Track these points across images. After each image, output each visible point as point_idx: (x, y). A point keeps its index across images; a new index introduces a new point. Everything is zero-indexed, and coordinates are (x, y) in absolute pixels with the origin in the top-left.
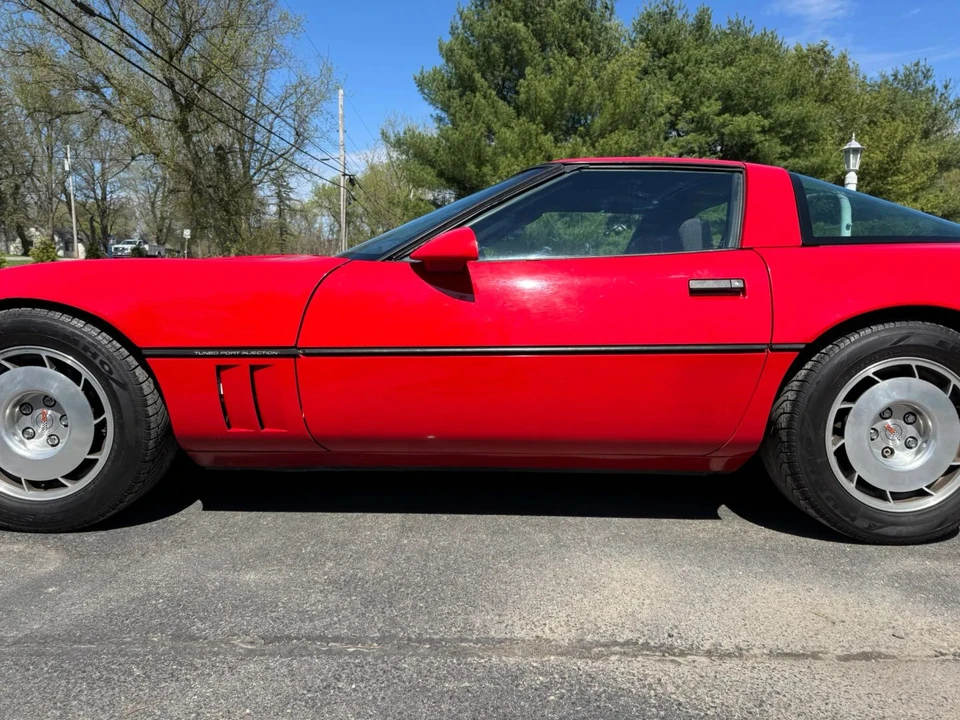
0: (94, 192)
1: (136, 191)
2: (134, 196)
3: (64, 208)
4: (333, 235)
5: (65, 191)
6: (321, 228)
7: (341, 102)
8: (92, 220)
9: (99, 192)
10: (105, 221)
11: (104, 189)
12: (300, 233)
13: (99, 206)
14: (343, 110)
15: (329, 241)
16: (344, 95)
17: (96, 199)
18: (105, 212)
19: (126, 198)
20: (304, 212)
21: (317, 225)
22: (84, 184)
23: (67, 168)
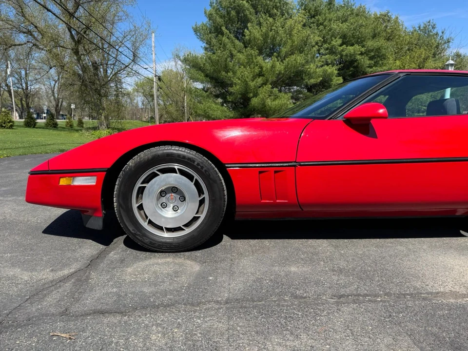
0: (22, 85)
1: (44, 85)
2: (43, 87)
3: (6, 94)
4: (143, 106)
5: (7, 85)
6: (137, 102)
7: (153, 40)
8: (21, 100)
9: (24, 85)
10: (28, 100)
11: (26, 84)
12: (127, 105)
13: (24, 93)
14: (155, 43)
15: (142, 109)
16: (155, 36)
17: (23, 89)
18: (28, 95)
19: (39, 88)
20: (128, 94)
21: (135, 101)
22: (16, 81)
23: (9, 73)
